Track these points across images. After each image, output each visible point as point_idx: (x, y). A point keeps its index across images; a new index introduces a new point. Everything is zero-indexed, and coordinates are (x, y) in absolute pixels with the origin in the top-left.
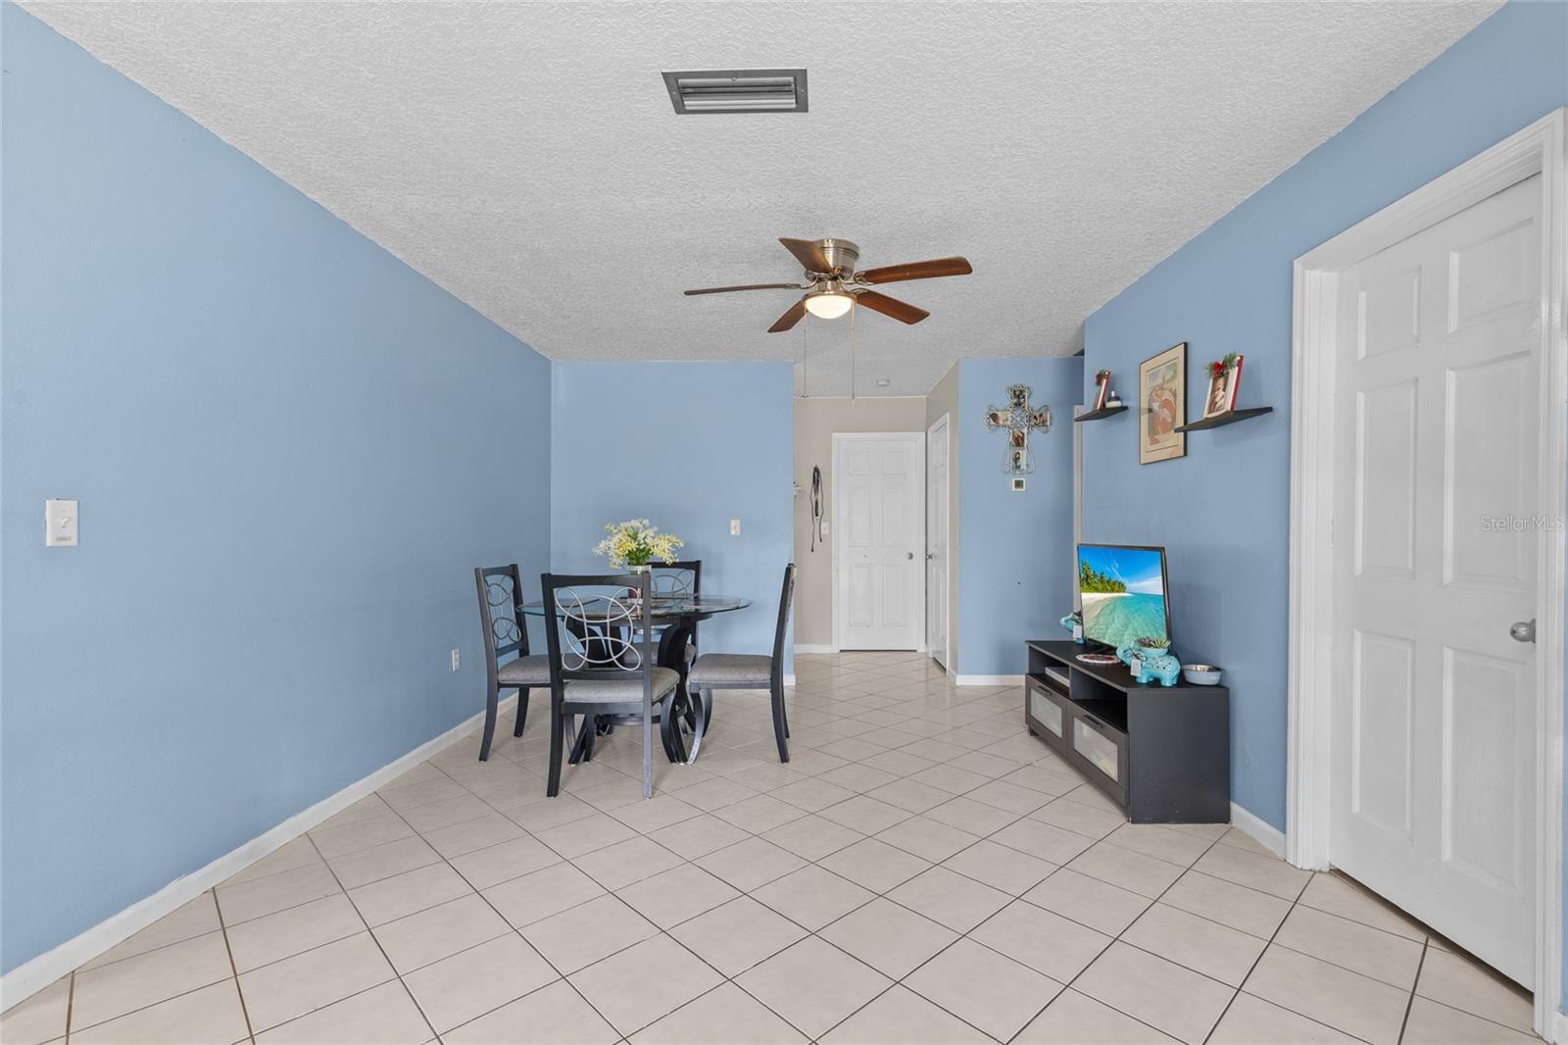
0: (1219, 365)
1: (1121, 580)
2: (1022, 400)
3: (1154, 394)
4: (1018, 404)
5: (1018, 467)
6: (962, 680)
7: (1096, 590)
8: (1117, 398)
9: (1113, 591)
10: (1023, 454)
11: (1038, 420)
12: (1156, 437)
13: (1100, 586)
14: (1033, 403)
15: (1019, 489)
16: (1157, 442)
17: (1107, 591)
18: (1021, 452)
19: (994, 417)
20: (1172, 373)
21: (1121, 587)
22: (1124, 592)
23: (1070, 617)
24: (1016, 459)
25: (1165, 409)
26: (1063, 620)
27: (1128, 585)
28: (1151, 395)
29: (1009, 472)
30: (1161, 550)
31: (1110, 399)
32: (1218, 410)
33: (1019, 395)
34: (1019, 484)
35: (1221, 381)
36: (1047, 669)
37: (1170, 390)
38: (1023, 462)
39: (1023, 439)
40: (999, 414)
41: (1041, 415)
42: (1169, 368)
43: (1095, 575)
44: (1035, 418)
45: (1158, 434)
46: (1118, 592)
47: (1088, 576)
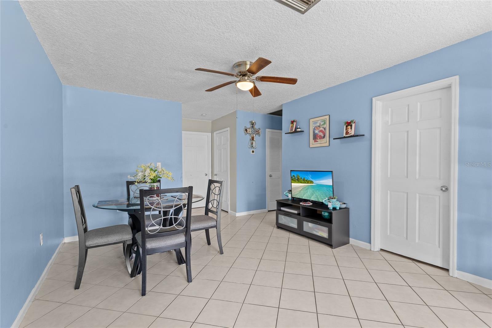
0: (348, 122)
1: (312, 180)
2: (253, 126)
3: (316, 128)
4: (252, 127)
5: (252, 146)
6: (238, 214)
7: (301, 183)
8: (300, 128)
9: (308, 183)
10: (254, 142)
11: (257, 132)
12: (317, 140)
13: (303, 181)
14: (256, 127)
15: (253, 153)
16: (317, 141)
17: (305, 183)
18: (253, 142)
19: (246, 130)
20: (323, 123)
21: (312, 182)
22: (313, 183)
23: (287, 192)
24: (252, 144)
25: (320, 133)
26: (285, 193)
27: (314, 182)
28: (315, 128)
29: (250, 148)
30: (332, 171)
31: (298, 128)
32: (349, 134)
33: (253, 124)
34: (253, 152)
35: (349, 127)
36: (281, 208)
37: (323, 128)
38: (254, 145)
39: (254, 138)
40: (248, 129)
41: (258, 131)
42: (322, 121)
43: (301, 178)
44: (257, 131)
45: (318, 139)
46: (310, 183)
47: (298, 179)
